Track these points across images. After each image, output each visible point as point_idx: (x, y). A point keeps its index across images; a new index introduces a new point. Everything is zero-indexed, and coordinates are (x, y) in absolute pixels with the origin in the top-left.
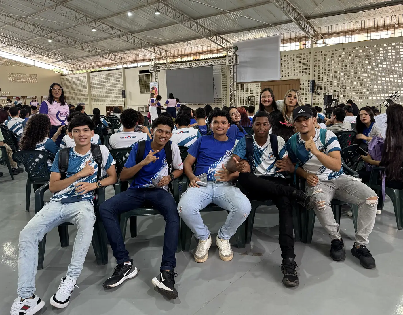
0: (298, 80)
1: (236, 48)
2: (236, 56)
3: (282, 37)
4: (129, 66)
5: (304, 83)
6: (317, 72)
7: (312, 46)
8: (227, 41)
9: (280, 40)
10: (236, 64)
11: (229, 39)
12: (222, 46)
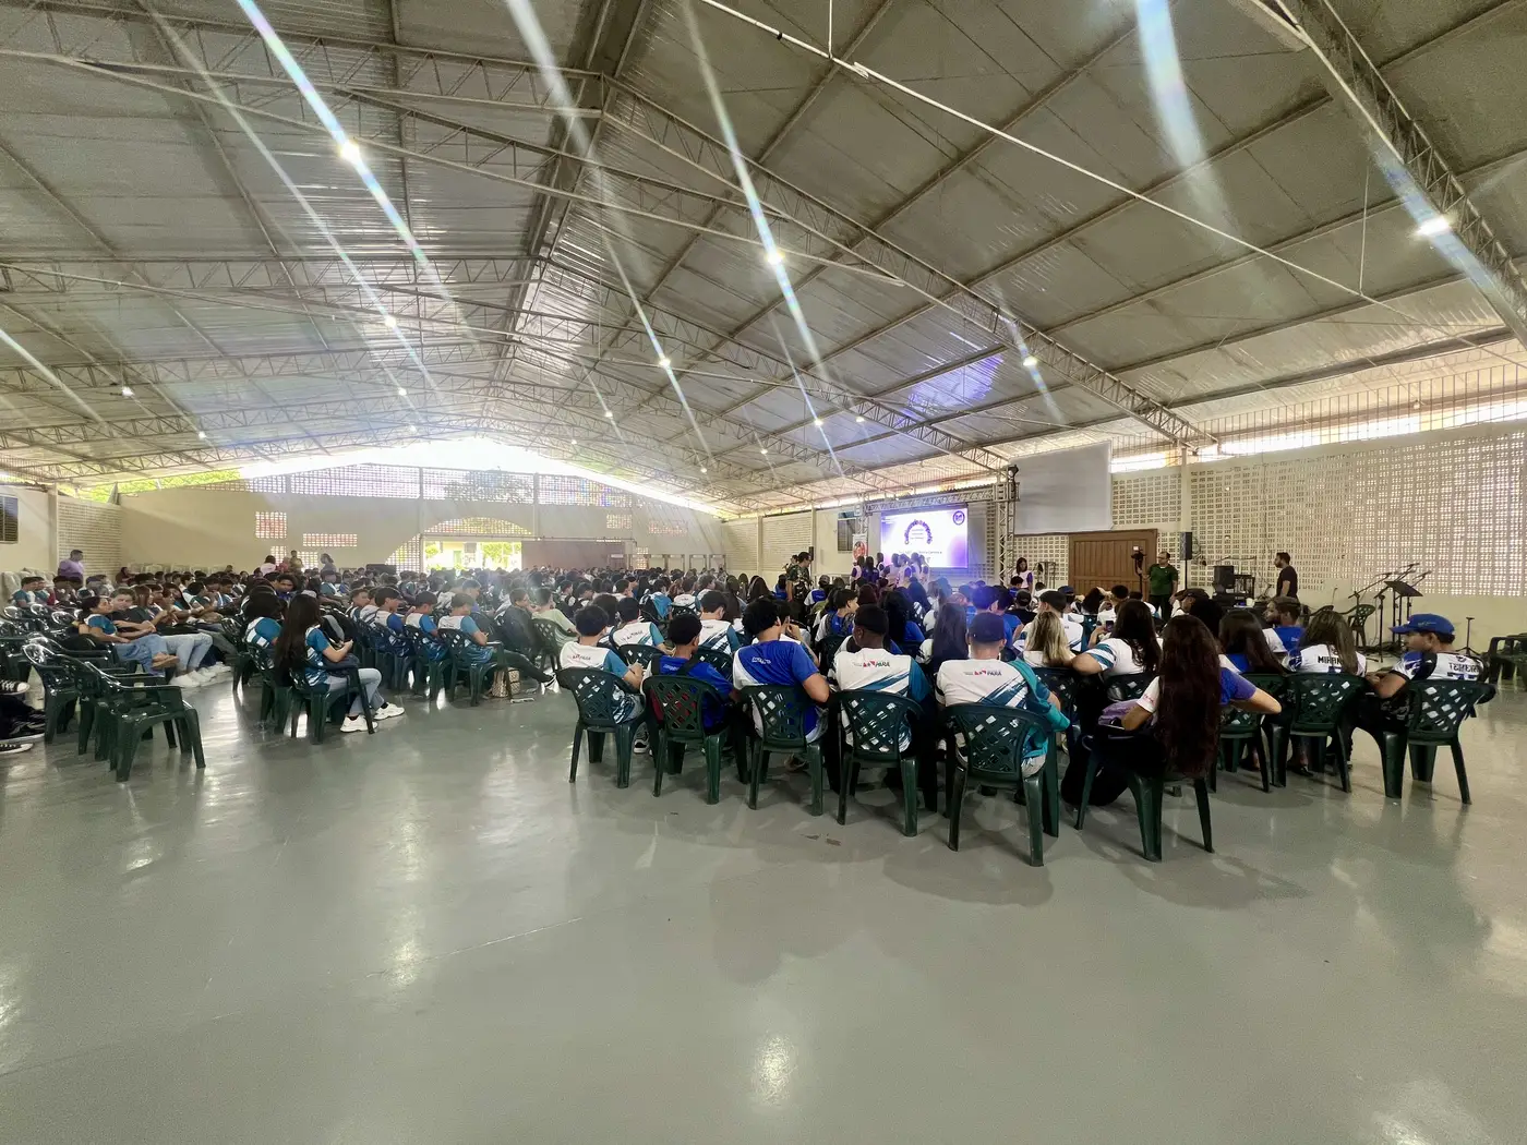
0: (1154, 532)
1: (1015, 469)
2: (1014, 483)
3: (1115, 444)
4: (824, 505)
5: (1168, 537)
6: (1199, 515)
7: (1184, 461)
8: (998, 456)
9: (1110, 452)
10: (1014, 498)
11: (1001, 453)
12: (986, 466)
